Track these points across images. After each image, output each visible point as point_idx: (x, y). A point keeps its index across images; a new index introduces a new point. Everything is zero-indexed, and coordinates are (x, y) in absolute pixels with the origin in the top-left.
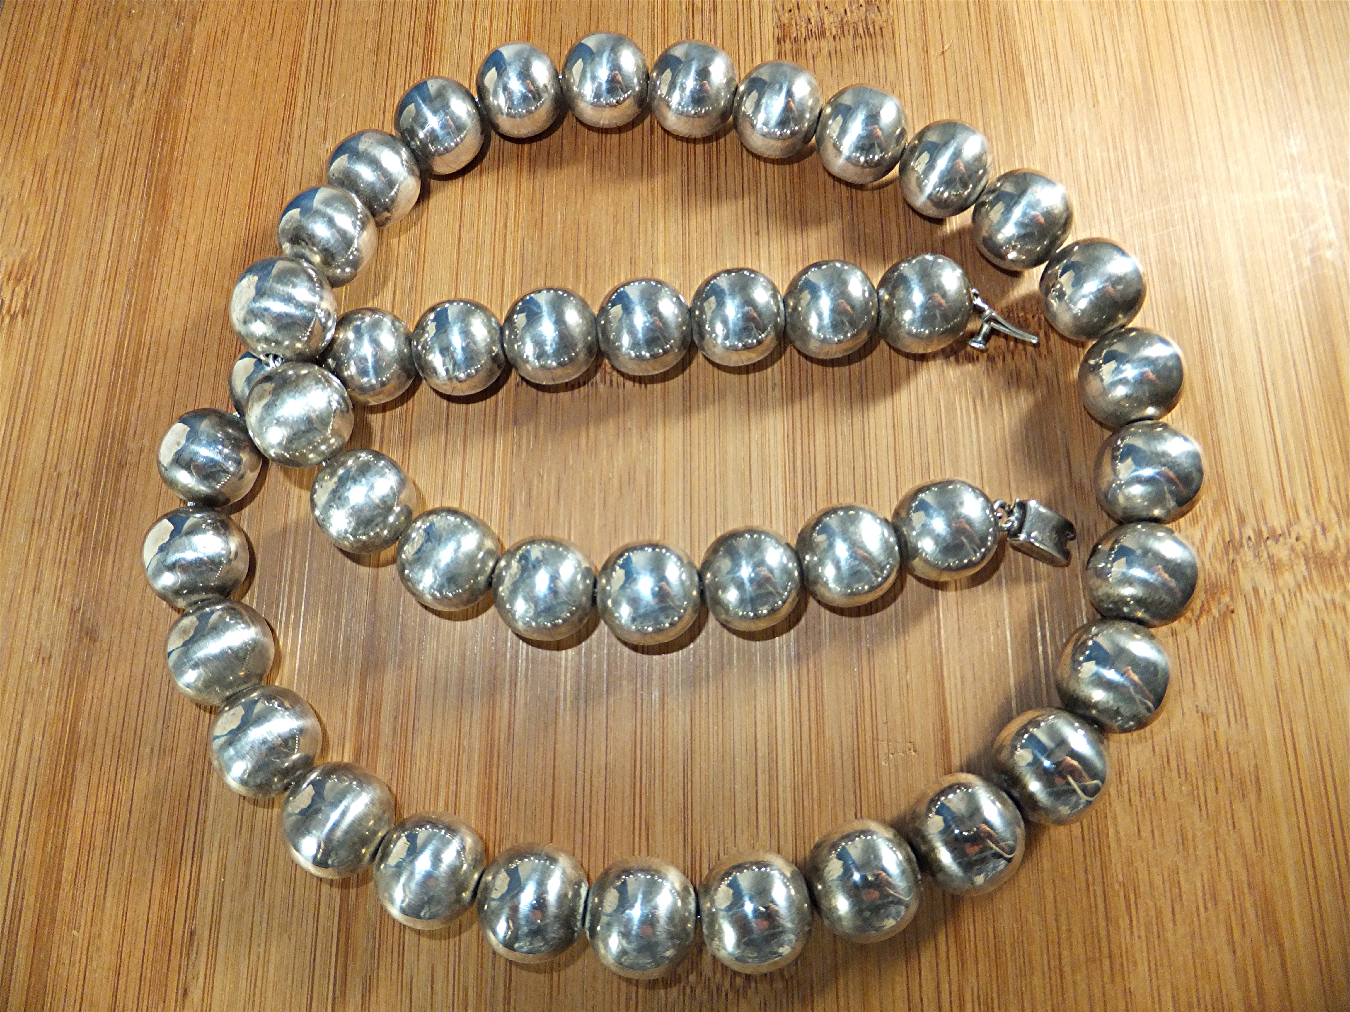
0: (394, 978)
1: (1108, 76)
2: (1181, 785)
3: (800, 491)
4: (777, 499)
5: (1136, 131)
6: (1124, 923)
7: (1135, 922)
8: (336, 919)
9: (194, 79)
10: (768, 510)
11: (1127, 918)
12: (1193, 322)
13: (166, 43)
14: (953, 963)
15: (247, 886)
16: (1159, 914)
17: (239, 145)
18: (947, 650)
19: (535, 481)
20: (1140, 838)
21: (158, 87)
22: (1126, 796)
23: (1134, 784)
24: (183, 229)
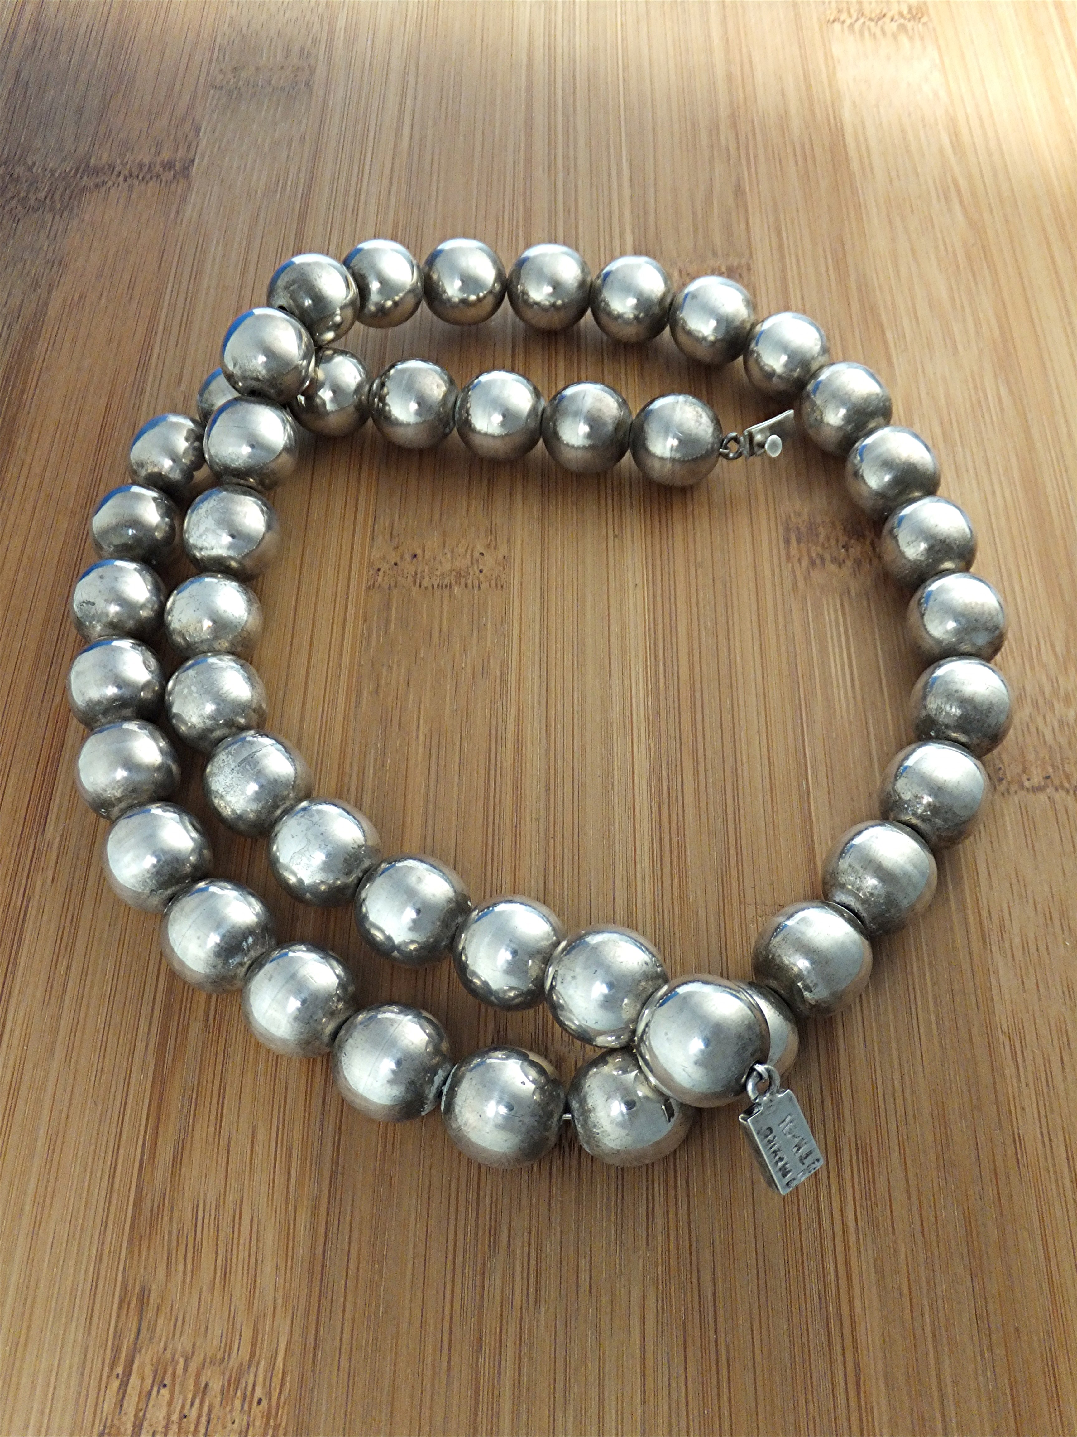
0: (210, 1139)
1: (967, 331)
2: (1064, 940)
3: (662, 677)
4: (637, 684)
5: (995, 376)
6: (1010, 1071)
7: (1021, 1070)
8: (149, 1084)
9: (48, 336)
10: (628, 694)
11: (1013, 1066)
12: (1058, 532)
13: (21, 307)
14: (829, 1111)
15: (52, 1052)
16: (1047, 1061)
17: (92, 389)
18: (817, 819)
19: (384, 673)
20: (1024, 991)
21: (11, 342)
22: (1009, 952)
23: (1017, 941)
24: (28, 460)
